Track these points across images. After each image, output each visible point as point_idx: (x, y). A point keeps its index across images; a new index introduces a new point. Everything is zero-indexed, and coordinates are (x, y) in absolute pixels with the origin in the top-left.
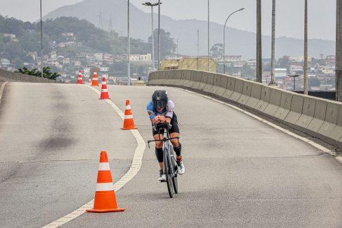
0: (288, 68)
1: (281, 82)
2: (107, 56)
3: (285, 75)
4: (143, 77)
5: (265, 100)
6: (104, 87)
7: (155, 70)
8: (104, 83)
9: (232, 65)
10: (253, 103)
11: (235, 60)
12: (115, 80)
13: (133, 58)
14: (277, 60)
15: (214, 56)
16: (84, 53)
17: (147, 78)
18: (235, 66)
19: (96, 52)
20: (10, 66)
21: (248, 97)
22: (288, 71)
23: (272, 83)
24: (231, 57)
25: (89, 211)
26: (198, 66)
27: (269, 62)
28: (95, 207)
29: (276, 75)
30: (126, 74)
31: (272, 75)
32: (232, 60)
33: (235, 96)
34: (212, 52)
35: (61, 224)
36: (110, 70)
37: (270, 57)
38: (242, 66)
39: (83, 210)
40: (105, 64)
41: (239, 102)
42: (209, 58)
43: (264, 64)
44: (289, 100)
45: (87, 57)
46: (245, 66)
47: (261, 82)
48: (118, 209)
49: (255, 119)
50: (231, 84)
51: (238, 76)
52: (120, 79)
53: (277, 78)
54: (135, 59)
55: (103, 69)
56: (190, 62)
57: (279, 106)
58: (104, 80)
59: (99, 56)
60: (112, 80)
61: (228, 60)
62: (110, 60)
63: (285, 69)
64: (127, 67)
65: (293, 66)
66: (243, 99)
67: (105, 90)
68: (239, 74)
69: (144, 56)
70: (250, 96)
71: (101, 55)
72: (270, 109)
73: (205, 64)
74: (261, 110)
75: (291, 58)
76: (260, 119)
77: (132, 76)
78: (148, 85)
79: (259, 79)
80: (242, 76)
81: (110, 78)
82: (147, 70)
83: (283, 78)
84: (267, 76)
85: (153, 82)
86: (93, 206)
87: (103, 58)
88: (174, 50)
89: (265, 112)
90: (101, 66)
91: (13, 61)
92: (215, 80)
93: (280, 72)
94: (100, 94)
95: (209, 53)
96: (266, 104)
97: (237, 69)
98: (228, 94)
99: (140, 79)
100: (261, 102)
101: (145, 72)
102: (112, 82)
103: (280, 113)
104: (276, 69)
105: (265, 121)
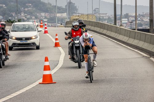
0: (128, 19)
1: (125, 25)
2: (47, 14)
3: (127, 22)
4: (63, 24)
5: (118, 33)
6: (46, 28)
7: (69, 20)
8: (46, 26)
9: (103, 18)
10: (113, 34)
11: (104, 15)
12: (50, 25)
13: (59, 15)
14: (123, 15)
15: (95, 13)
16: (36, 13)
17: (65, 24)
18: (104, 18)
19: (42, 12)
20: (3, 19)
21: (110, 32)
22: (128, 20)
23: (121, 25)
24: (102, 14)
25: (40, 83)
26: (88, 18)
27: (120, 16)
28: (43, 82)
29: (123, 22)
30: (55, 23)
31: (121, 22)
32: (103, 16)
33: (105, 32)
34: (94, 12)
35: (28, 89)
36: (48, 21)
37: (120, 14)
38: (107, 18)
39: (37, 83)
40: (46, 18)
41: (106, 34)
42: (92, 15)
43: (117, 17)
44: (129, 33)
45: (38, 15)
46: (109, 18)
47: (116, 25)
48: (53, 82)
49: (114, 42)
50: (103, 26)
51: (105, 22)
52: (53, 24)
53: (123, 23)
54: (59, 16)
55: (45, 20)
56: (84, 17)
57: (125, 36)
58: (46, 25)
59: (43, 14)
60: (49, 25)
61: (101, 16)
62: (48, 16)
63: (127, 19)
64: (56, 19)
65: (130, 18)
66: (108, 33)
67: (46, 30)
68: (106, 21)
69: (63, 14)
70: (112, 31)
71: (44, 14)
72: (121, 37)
73: (91, 17)
74: (116, 38)
75: (130, 14)
76: (116, 42)
77: (58, 23)
78: (65, 27)
79: (115, 24)
80: (107, 22)
81: (48, 24)
82: (65, 20)
83: (126, 23)
84: (119, 22)
85: (67, 25)
88: (77, 11)
89: (118, 38)
90: (44, 19)
91: (4, 17)
92: (96, 25)
93: (124, 21)
94: (44, 31)
95: (93, 12)
96: (119, 35)
97: (105, 19)
98: (101, 31)
99: (61, 24)
100: (116, 34)
101: (64, 21)
102: (49, 26)
103: (125, 39)
104: (123, 19)
105: (118, 43)
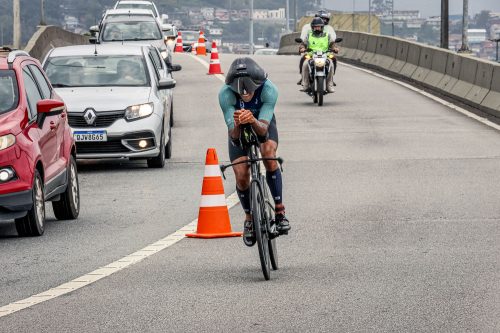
0: (488, 29)
1: (478, 50)
2: (220, 12)
3: (483, 39)
4: (272, 44)
5: (452, 75)
6: (214, 56)
7: (290, 32)
8: (214, 50)
9: (405, 25)
10: (435, 79)
11: (409, 18)
12: (231, 48)
13: (258, 15)
14: (472, 17)
15: (379, 11)
16: (183, 7)
17: (278, 44)
18: (409, 26)
19: (204, 6)
20: (79, 26)
21: (427, 71)
22: (488, 34)
23: (464, 49)
24: (403, 12)
25: (189, 236)
26: (354, 25)
27: (460, 20)
28: (199, 230)
29: (470, 39)
30: (247, 39)
31: (464, 36)
32: (404, 18)
33: (408, 69)
34: (375, 6)
35: (148, 254)
36: (224, 33)
38: (419, 26)
39: (181, 234)
40: (216, 24)
41: (414, 77)
42: (369, 14)
43: (453, 22)
44: (488, 74)
45: (191, 13)
46: (425, 26)
47: (447, 48)
48: (233, 233)
49: (438, 103)
50: (402, 51)
51: (413, 40)
52: (239, 46)
53: (472, 44)
54: (261, 17)
55: (214, 32)
56: (342, 20)
57: (474, 83)
58: (214, 45)
59: (208, 12)
60: (227, 48)
61: (400, 18)
62: (224, 18)
63: (484, 31)
64: (249, 28)
65: (495, 25)
66: (420, 74)
67: (216, 62)
68: (415, 37)
69: (274, 12)
70: (431, 69)
71: (211, 10)
72: (460, 88)
73: (365, 24)
74: (447, 89)
75: (493, 14)
76: (445, 102)
77: (257, 42)
78: (279, 54)
79: (445, 44)
80: (419, 40)
81: (224, 44)
82: (278, 33)
83: (481, 44)
84: (457, 41)
85: (286, 49)
86: (195, 228)
87: (215, 16)
88: (319, 3)
89: (452, 92)
90: (211, 27)
91: (83, 20)
92: (379, 46)
93: (476, 35)
94: (208, 67)
95: (370, 8)
96: (454, 80)
97: (411, 31)
98: (397, 66)
99: (267, 45)
100: (447, 78)
101: (275, 36)
102: (226, 50)
103: (476, 94)
104: (469, 31)
105: (452, 106)
